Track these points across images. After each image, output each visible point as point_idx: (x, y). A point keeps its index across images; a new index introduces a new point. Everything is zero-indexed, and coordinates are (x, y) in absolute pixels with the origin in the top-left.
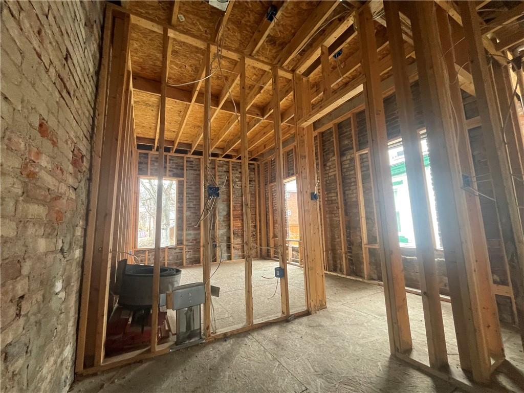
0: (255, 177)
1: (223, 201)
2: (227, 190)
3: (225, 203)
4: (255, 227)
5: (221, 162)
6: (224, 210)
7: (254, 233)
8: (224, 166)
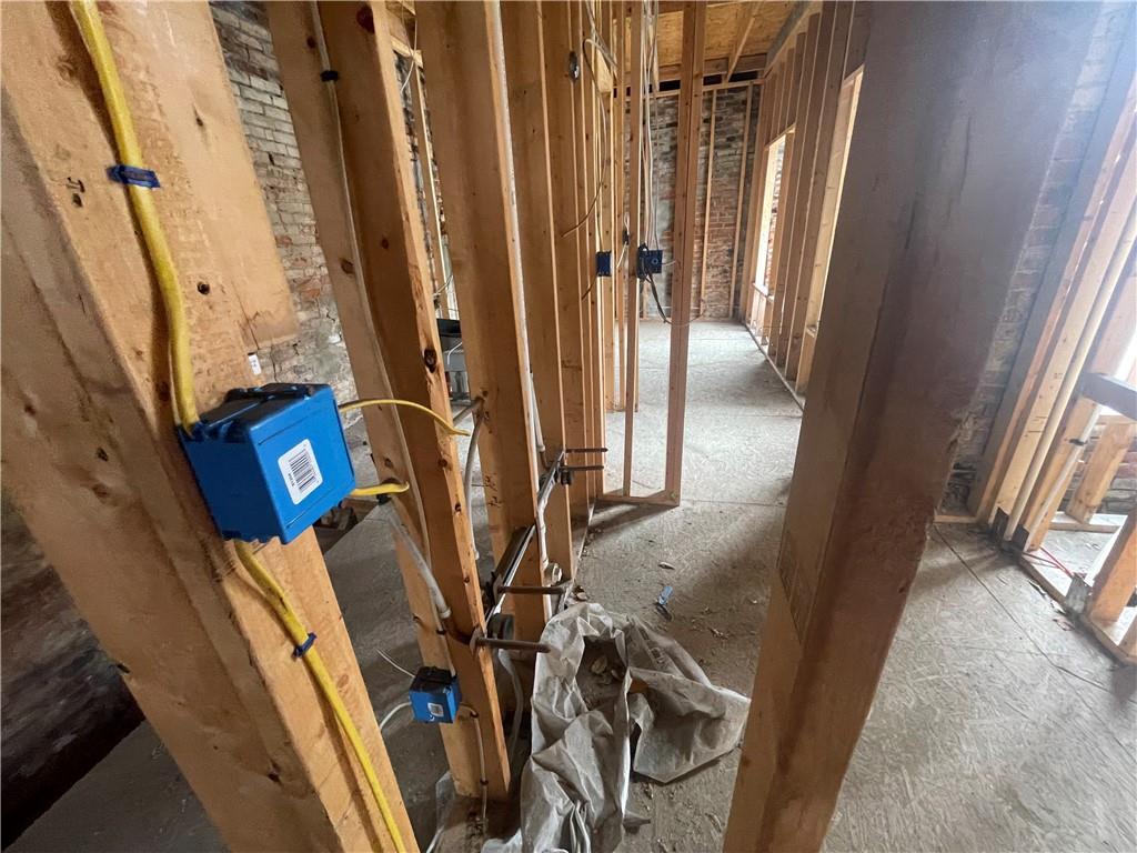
0: (744, 128)
1: (662, 199)
2: (672, 170)
3: (667, 202)
4: (731, 252)
5: (661, 101)
6: (662, 218)
7: (727, 267)
8: (668, 110)
